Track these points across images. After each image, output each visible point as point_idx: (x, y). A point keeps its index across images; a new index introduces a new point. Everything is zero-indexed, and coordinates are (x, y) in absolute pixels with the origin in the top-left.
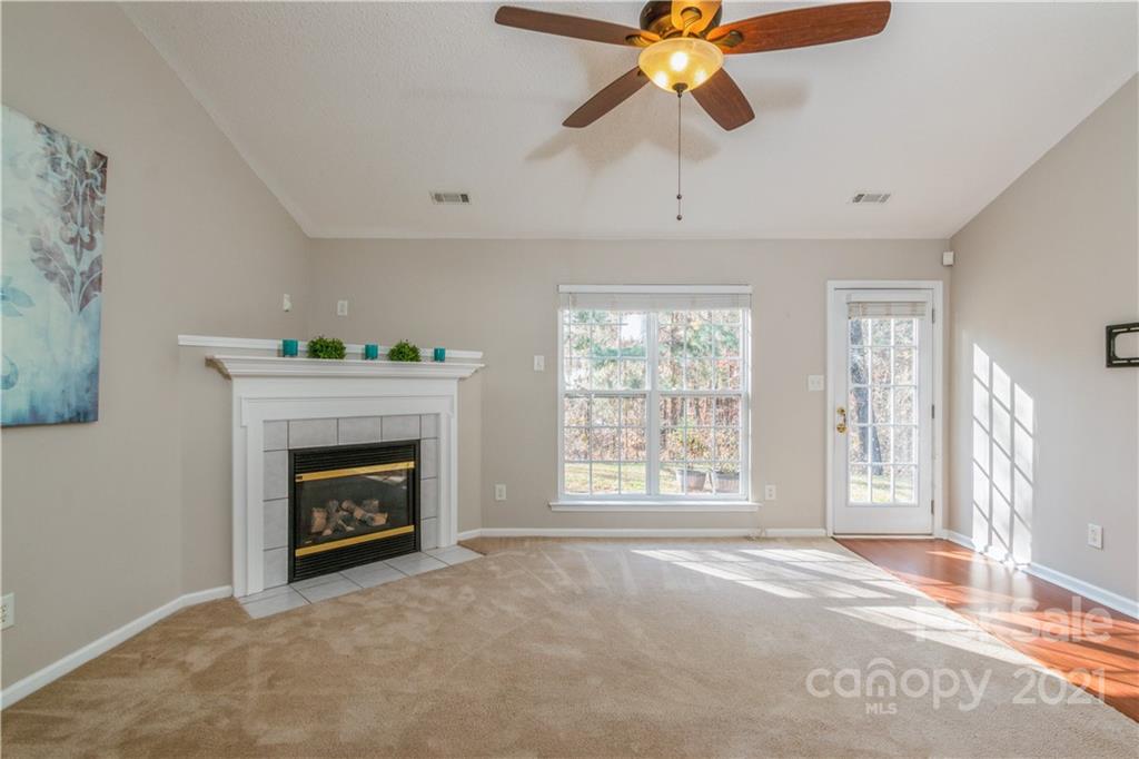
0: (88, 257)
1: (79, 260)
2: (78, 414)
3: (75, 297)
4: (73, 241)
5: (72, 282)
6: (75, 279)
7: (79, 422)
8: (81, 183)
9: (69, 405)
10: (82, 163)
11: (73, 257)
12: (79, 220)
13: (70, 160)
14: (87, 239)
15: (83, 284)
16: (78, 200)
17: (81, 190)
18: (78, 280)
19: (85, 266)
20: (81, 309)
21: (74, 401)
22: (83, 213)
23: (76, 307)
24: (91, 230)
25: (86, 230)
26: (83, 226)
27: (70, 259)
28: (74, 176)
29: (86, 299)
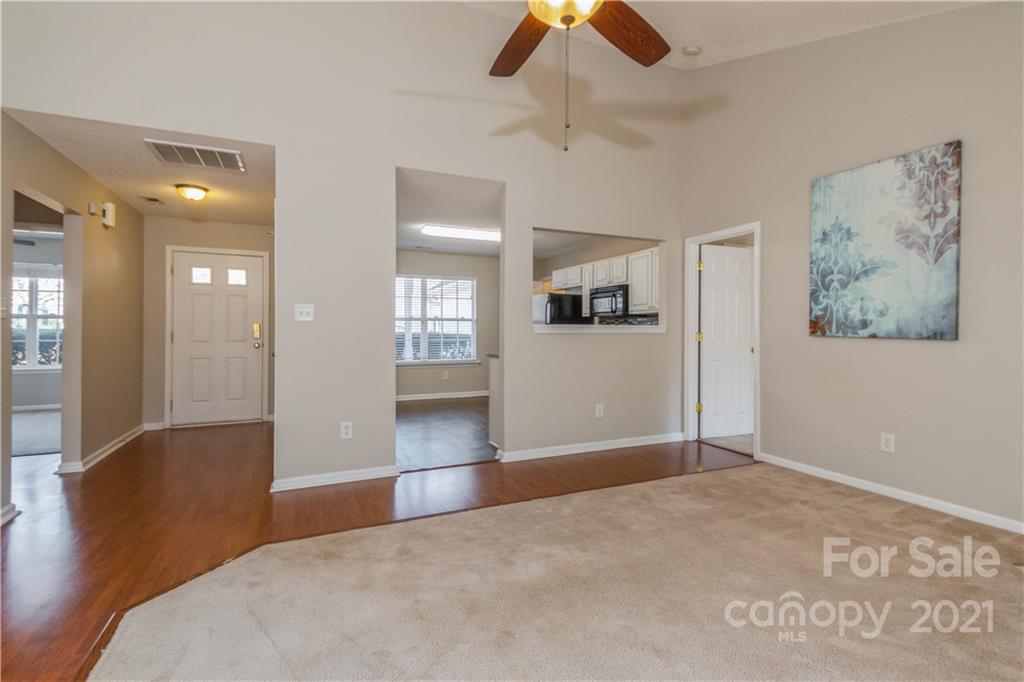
0: (941, 224)
1: (933, 228)
2: (935, 334)
3: (931, 254)
4: (927, 217)
5: (927, 245)
6: (930, 242)
7: (936, 338)
8: (933, 174)
9: (927, 327)
10: (934, 159)
11: (928, 227)
12: (933, 200)
13: (922, 165)
14: (939, 210)
15: (937, 244)
16: (930, 187)
17: (932, 179)
18: (932, 242)
19: (939, 229)
20: (936, 261)
21: (931, 326)
22: (935, 195)
23: (931, 261)
24: (944, 202)
25: (940, 204)
26: (936, 202)
27: (925, 228)
28: (927, 173)
29: (940, 253)
